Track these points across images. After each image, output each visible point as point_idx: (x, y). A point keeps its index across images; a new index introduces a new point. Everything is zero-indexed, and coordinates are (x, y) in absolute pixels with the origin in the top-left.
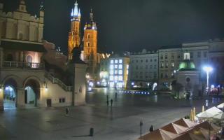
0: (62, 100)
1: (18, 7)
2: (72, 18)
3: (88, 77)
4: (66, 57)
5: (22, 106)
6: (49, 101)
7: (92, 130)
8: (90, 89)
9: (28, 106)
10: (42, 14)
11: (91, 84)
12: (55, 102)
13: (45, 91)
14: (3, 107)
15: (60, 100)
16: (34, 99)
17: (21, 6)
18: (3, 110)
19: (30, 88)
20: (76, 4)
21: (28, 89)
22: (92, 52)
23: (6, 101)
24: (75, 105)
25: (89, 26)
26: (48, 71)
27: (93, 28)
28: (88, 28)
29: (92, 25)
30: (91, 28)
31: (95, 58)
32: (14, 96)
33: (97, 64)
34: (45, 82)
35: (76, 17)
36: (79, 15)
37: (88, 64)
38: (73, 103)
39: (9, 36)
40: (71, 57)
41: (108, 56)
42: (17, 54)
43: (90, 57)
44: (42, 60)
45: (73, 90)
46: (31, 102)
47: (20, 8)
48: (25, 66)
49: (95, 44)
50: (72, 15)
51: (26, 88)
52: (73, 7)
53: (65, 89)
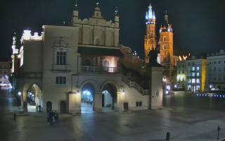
0: (139, 104)
1: (93, 14)
2: (147, 21)
3: (165, 80)
4: (143, 60)
5: (100, 110)
6: (126, 105)
7: (168, 135)
8: (167, 92)
9: (106, 110)
10: (117, 19)
11: (168, 87)
12: (132, 105)
13: (122, 95)
14: (81, 110)
15: (137, 103)
16: (111, 102)
17: (96, 12)
18: (80, 113)
19: (107, 92)
20: (150, 7)
21: (106, 92)
22: (169, 55)
23: (83, 104)
24: (152, 108)
25: (165, 28)
26: (125, 75)
27: (169, 30)
28: (163, 31)
29: (167, 27)
30: (166, 30)
31: (172, 61)
32: (92, 100)
33: (174, 66)
34: (122, 86)
35: (151, 20)
36: (154, 18)
37: (164, 67)
38: (150, 106)
39: (86, 42)
40: (147, 61)
41: (185, 58)
42: (94, 59)
43: (167, 60)
44: (119, 64)
45: (150, 94)
46: (108, 106)
47: (96, 14)
48: (102, 70)
49: (171, 46)
50: (147, 18)
51: (104, 92)
52: (148, 10)
53: (142, 93)
